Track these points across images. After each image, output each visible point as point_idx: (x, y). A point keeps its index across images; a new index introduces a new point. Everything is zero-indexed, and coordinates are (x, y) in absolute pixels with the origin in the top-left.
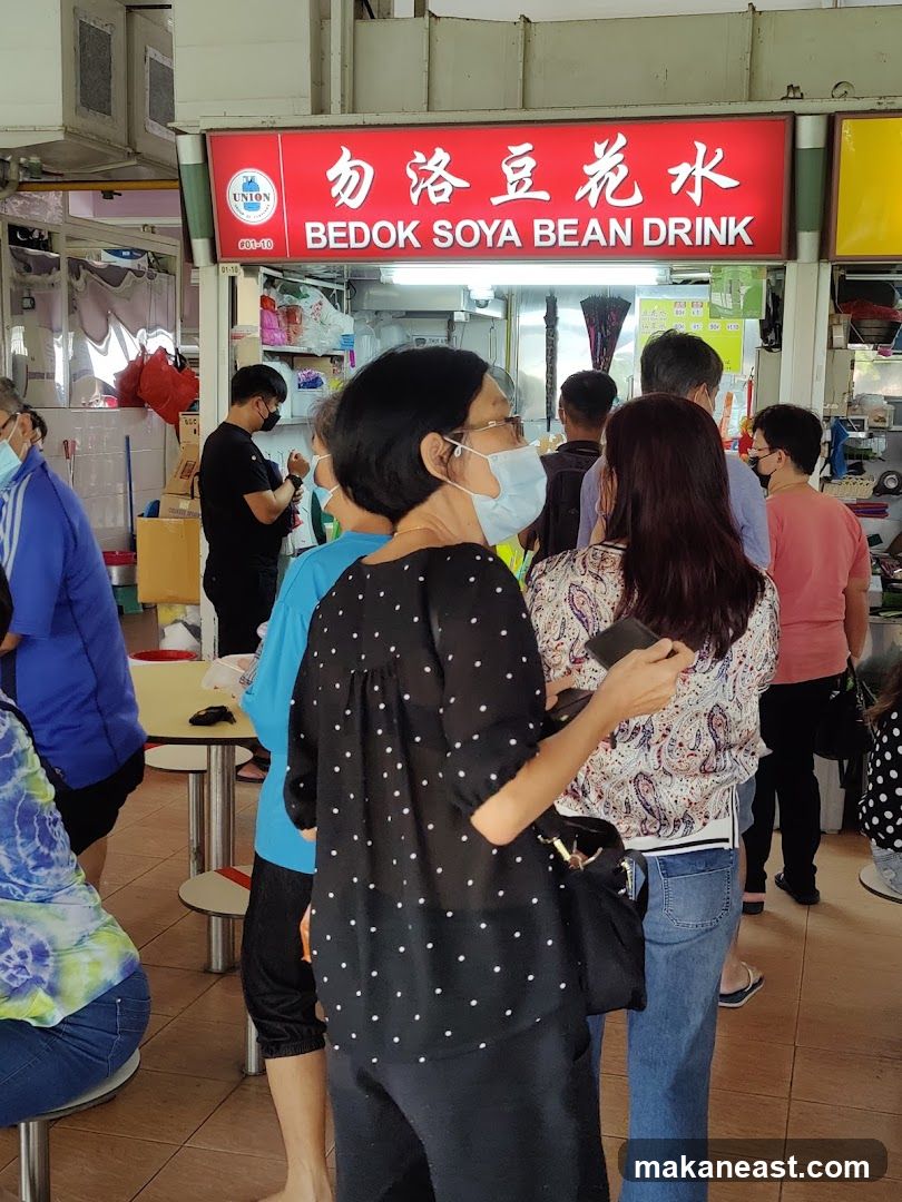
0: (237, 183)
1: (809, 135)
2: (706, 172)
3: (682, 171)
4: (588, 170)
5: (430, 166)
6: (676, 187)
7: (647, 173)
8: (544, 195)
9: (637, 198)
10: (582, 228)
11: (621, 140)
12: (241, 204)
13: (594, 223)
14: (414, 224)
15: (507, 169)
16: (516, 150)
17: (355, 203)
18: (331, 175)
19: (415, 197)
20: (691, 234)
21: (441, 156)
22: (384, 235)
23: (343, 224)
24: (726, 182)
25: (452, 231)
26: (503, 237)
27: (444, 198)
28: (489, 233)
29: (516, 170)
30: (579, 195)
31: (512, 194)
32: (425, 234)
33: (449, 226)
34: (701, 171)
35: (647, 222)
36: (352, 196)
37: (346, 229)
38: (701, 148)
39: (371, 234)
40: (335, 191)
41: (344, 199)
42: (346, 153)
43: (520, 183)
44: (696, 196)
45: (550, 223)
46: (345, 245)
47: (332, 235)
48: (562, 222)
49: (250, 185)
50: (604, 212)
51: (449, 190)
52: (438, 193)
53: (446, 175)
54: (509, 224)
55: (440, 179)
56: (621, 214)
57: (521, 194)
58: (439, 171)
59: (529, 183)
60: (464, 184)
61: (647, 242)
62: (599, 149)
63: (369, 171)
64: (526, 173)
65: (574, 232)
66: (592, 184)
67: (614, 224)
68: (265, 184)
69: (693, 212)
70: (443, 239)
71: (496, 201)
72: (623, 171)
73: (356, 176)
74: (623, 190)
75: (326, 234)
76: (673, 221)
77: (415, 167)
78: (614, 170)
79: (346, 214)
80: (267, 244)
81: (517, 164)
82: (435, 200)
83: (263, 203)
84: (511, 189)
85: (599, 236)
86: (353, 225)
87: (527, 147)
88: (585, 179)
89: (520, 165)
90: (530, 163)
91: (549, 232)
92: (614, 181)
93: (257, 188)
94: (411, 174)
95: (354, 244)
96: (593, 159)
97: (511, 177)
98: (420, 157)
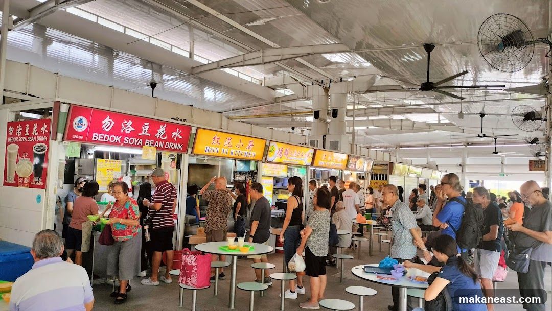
0: (77, 120)
1: (193, 130)
2: (178, 135)
3: (174, 134)
4: (158, 130)
5: (127, 124)
6: (172, 137)
7: (168, 133)
8: (149, 135)
9: (166, 138)
10: (155, 142)
11: (165, 126)
12: (76, 126)
13: (157, 142)
14: (120, 137)
15: (143, 128)
16: (146, 124)
17: (107, 130)
18: (103, 122)
19: (122, 131)
20: (173, 146)
21: (130, 122)
22: (113, 139)
23: (103, 135)
24: (180, 137)
25: (128, 140)
26: (139, 143)
27: (129, 132)
28: (136, 141)
29: (145, 128)
30: (156, 135)
31: (143, 133)
32: (122, 140)
33: (128, 139)
34: (177, 134)
35: (166, 143)
36: (108, 128)
37: (103, 136)
38: (178, 130)
39: (109, 138)
40: (103, 126)
41: (105, 128)
42: (109, 117)
43: (145, 131)
44: (175, 139)
45: (149, 141)
46: (102, 140)
47: (100, 137)
48: (151, 141)
49: (81, 121)
50: (159, 140)
51: (130, 130)
52: (128, 131)
53: (130, 127)
54: (141, 140)
55: (129, 127)
56: (162, 140)
57: (145, 134)
58: (129, 126)
59: (147, 131)
60: (133, 129)
61: (166, 147)
62: (161, 126)
63: (113, 123)
64: (147, 129)
65: (153, 143)
66: (158, 134)
67: (161, 143)
68: (85, 121)
69: (174, 142)
70: (126, 142)
71: (139, 134)
72: (164, 132)
73: (110, 123)
74: (163, 136)
75: (98, 137)
76: (171, 143)
77: (124, 124)
78: (163, 131)
79: (105, 132)
80: (81, 137)
81: (145, 127)
82: (126, 132)
83: (83, 126)
84: (143, 132)
85: (157, 145)
86: (106, 135)
87: (148, 123)
88: (157, 132)
89: (146, 128)
90: (148, 127)
91: (148, 143)
92: (163, 134)
93: (82, 122)
94: (123, 125)
95: (104, 140)
96: (160, 128)
97: (144, 129)
98: (126, 122)
